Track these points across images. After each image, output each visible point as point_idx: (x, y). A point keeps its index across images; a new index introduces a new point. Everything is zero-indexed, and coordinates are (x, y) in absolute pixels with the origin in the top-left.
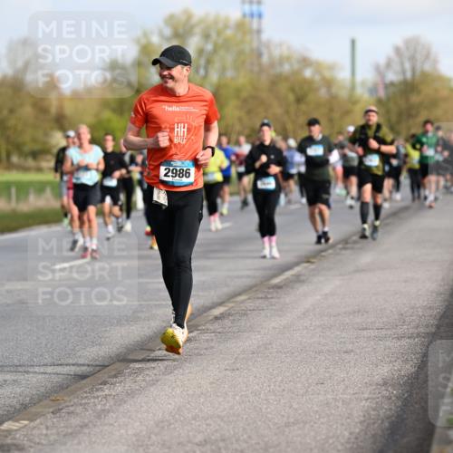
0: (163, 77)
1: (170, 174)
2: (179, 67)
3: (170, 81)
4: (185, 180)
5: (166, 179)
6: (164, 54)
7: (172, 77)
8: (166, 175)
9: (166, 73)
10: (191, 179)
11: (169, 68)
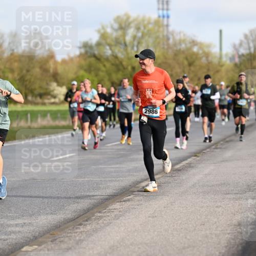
0: (140, 63)
1: (147, 112)
2: (148, 59)
3: (143, 66)
4: (155, 115)
5: (146, 114)
6: (142, 53)
7: (144, 64)
8: (145, 112)
9: (141, 62)
10: (158, 115)
11: (143, 60)
